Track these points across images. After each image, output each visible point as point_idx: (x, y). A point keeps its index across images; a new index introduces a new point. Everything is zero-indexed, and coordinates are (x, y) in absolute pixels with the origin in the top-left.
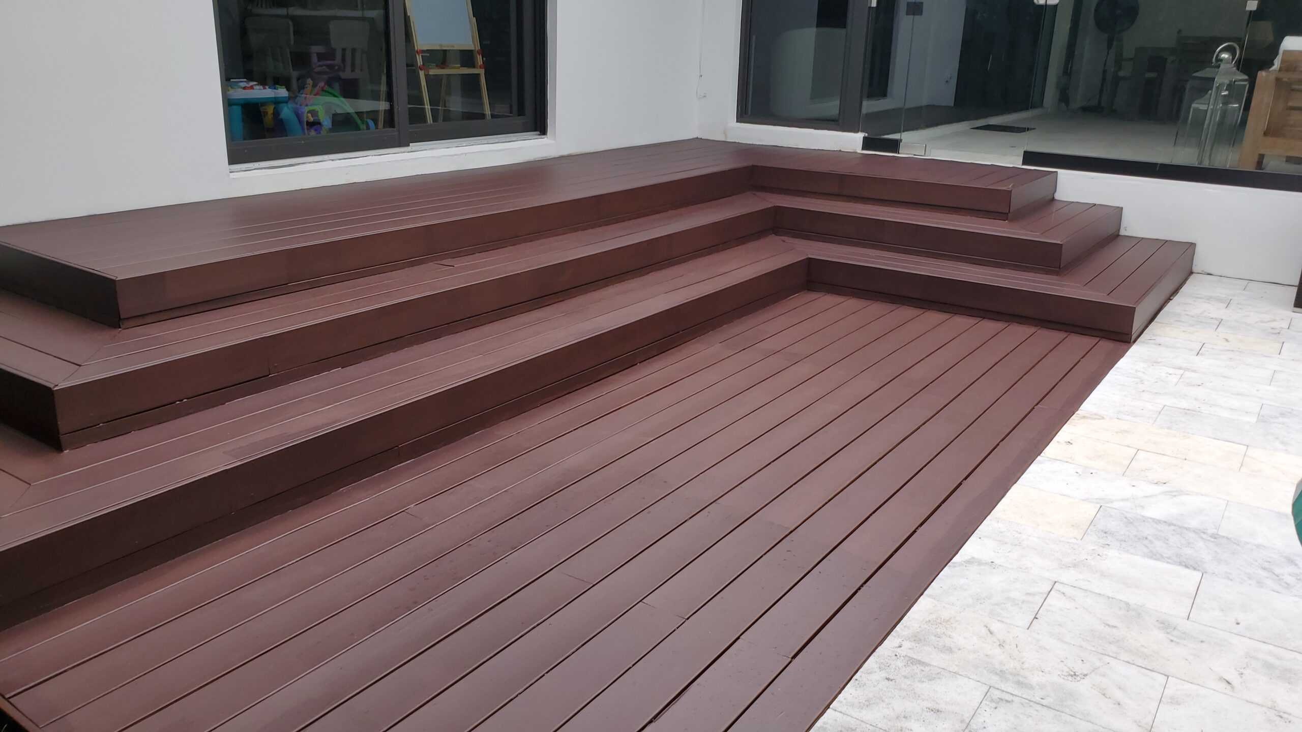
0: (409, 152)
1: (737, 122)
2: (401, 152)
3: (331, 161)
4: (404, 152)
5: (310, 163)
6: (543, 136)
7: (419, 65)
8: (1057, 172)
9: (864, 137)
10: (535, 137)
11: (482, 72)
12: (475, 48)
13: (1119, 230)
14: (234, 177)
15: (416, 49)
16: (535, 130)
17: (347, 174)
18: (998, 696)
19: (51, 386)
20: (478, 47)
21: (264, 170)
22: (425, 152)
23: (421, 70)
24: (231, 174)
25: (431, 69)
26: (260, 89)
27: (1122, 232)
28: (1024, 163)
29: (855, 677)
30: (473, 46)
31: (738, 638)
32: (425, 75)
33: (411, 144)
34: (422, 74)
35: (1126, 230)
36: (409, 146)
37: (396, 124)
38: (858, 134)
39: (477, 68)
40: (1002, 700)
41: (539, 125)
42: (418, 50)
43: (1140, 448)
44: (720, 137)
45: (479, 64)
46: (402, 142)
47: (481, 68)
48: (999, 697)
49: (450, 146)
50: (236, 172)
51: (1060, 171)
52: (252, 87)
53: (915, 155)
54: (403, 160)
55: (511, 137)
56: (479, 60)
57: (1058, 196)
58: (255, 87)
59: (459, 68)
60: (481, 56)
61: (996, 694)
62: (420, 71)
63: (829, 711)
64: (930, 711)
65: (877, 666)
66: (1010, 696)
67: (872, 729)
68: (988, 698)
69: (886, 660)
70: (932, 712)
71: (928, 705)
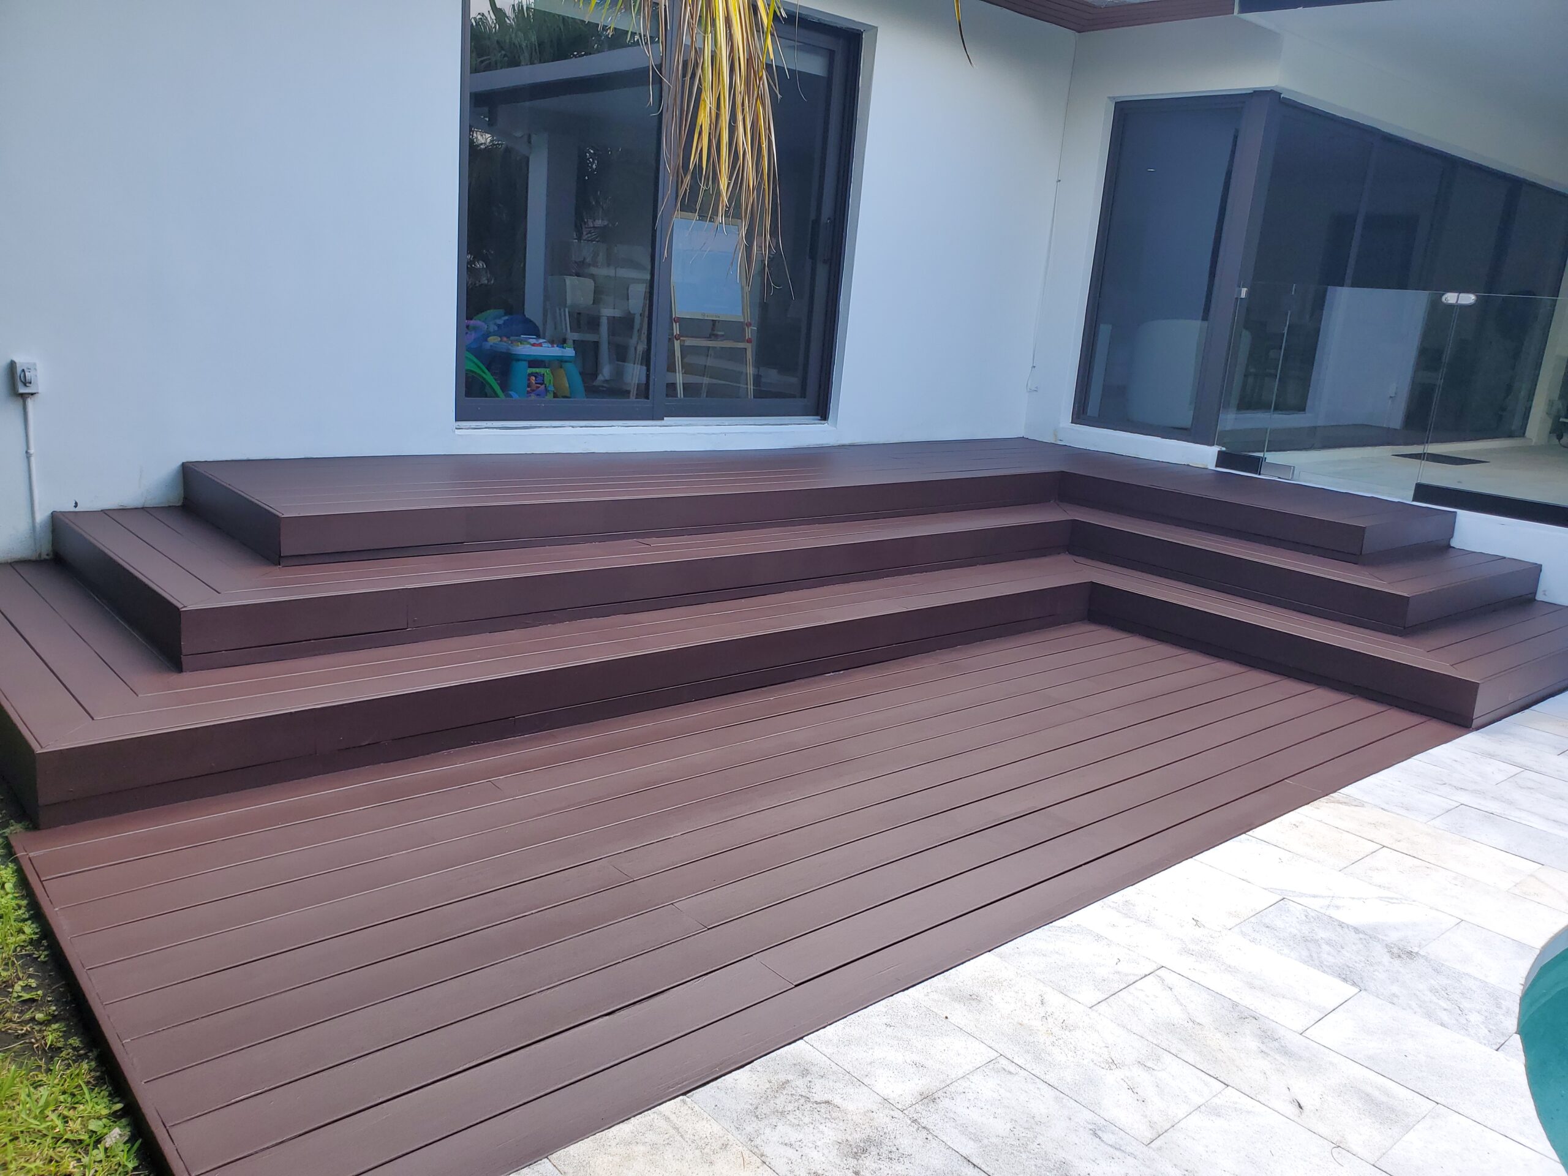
0: (661, 426)
1: (1072, 423)
2: (652, 426)
3: (571, 428)
4: (656, 426)
5: (547, 427)
6: (823, 422)
7: (675, 334)
8: (1456, 512)
9: (1219, 451)
10: (813, 422)
11: (749, 346)
12: (744, 319)
13: (1535, 593)
15: (674, 316)
16: (817, 415)
17: (585, 443)
19: (179, 606)
20: (748, 319)
22: (680, 427)
23: (677, 340)
24: (456, 430)
25: (688, 338)
26: (546, 347)
27: (1540, 597)
28: (1414, 500)
30: (743, 317)
31: (751, 956)
33: (665, 418)
34: (677, 344)
35: (1545, 594)
36: (663, 419)
37: (650, 397)
38: (1213, 447)
39: (745, 342)
40: (1005, 1071)
41: (821, 409)
42: (676, 319)
43: (1385, 845)
44: (1049, 439)
45: (749, 338)
46: (654, 414)
47: (749, 342)
48: (1004, 1067)
49: (709, 424)
50: (465, 429)
51: (1460, 512)
52: (540, 345)
53: (1279, 478)
54: (651, 434)
55: (784, 420)
56: (750, 334)
57: (1455, 543)
59: (721, 340)
60: (752, 329)
61: (1003, 1063)
62: (675, 341)
63: (800, 1042)
64: (914, 1065)
65: (884, 1010)
66: (1018, 1069)
67: (835, 1068)
68: (991, 1065)
69: (899, 1006)
70: (914, 1066)
71: (916, 1057)
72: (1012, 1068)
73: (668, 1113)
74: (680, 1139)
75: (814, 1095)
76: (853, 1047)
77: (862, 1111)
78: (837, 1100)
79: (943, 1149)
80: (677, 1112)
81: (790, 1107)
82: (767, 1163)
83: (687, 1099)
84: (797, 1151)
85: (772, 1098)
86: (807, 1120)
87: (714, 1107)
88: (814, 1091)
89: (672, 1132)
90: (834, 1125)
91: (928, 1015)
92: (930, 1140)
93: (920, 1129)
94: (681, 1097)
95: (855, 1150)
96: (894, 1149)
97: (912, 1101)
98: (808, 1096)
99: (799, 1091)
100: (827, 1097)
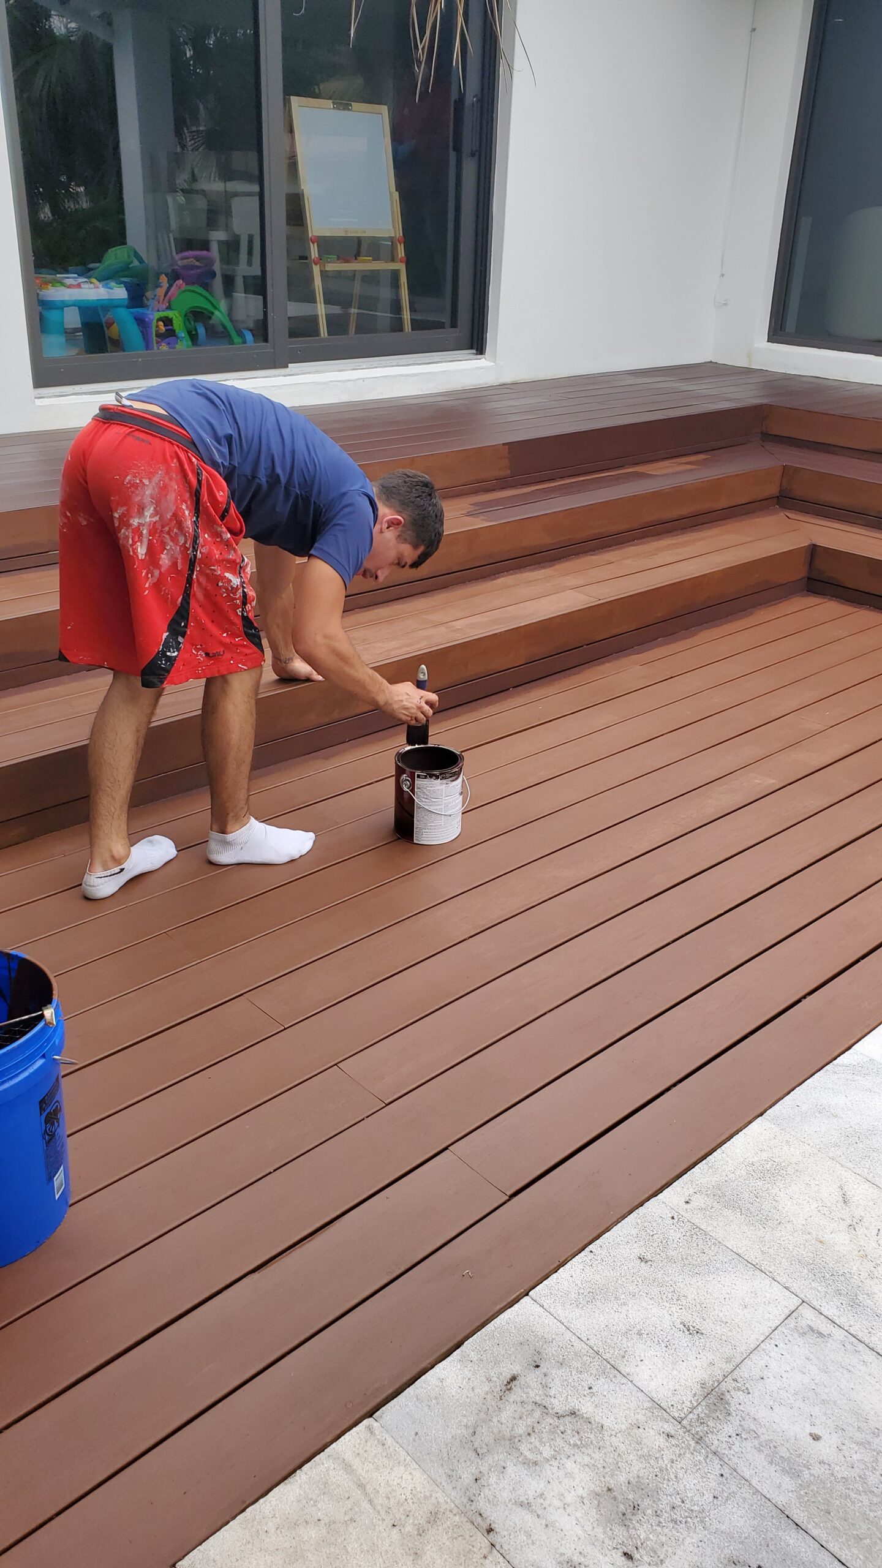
1: (768, 341)
4: (279, 376)
6: (481, 357)
7: (313, 257)
10: (468, 357)
11: (402, 267)
12: (395, 233)
14: (42, 404)
15: (310, 235)
16: (472, 348)
18: (809, 1322)
20: (400, 233)
21: (84, 396)
22: (308, 375)
23: (316, 264)
24: (36, 400)
25: (329, 262)
26: (90, 288)
29: (590, 1247)
30: (393, 232)
31: (446, 1148)
32: (321, 271)
33: (289, 365)
34: (316, 270)
36: (287, 367)
37: (271, 338)
39: (397, 262)
40: (813, 1331)
41: (475, 341)
42: (313, 238)
44: (741, 362)
45: (400, 256)
46: (276, 361)
47: (401, 262)
48: (811, 1324)
49: (345, 368)
50: (47, 397)
52: (79, 286)
55: (433, 356)
56: (401, 251)
58: (82, 286)
59: (369, 261)
60: (402, 245)
61: (808, 1316)
62: (314, 266)
63: (526, 1300)
64: (685, 1330)
65: (635, 1232)
66: (830, 1326)
67: (578, 1345)
68: (791, 1322)
69: (654, 1224)
70: (687, 1333)
71: (687, 1317)
72: (824, 1326)
73: (348, 1456)
74: (368, 1506)
75: (552, 1400)
76: (598, 1303)
77: (624, 1427)
78: (586, 1408)
79: (747, 1496)
80: (361, 1452)
81: (521, 1429)
82: (498, 1547)
83: (376, 1424)
84: (538, 1516)
85: (494, 1411)
86: (547, 1452)
87: (413, 1436)
88: (552, 1392)
89: (357, 1494)
90: (587, 1460)
91: (695, 1236)
92: (726, 1479)
93: (710, 1456)
94: (366, 1422)
95: (622, 1507)
96: (678, 1502)
97: (691, 1401)
98: (544, 1403)
99: (532, 1394)
100: (574, 1403)
